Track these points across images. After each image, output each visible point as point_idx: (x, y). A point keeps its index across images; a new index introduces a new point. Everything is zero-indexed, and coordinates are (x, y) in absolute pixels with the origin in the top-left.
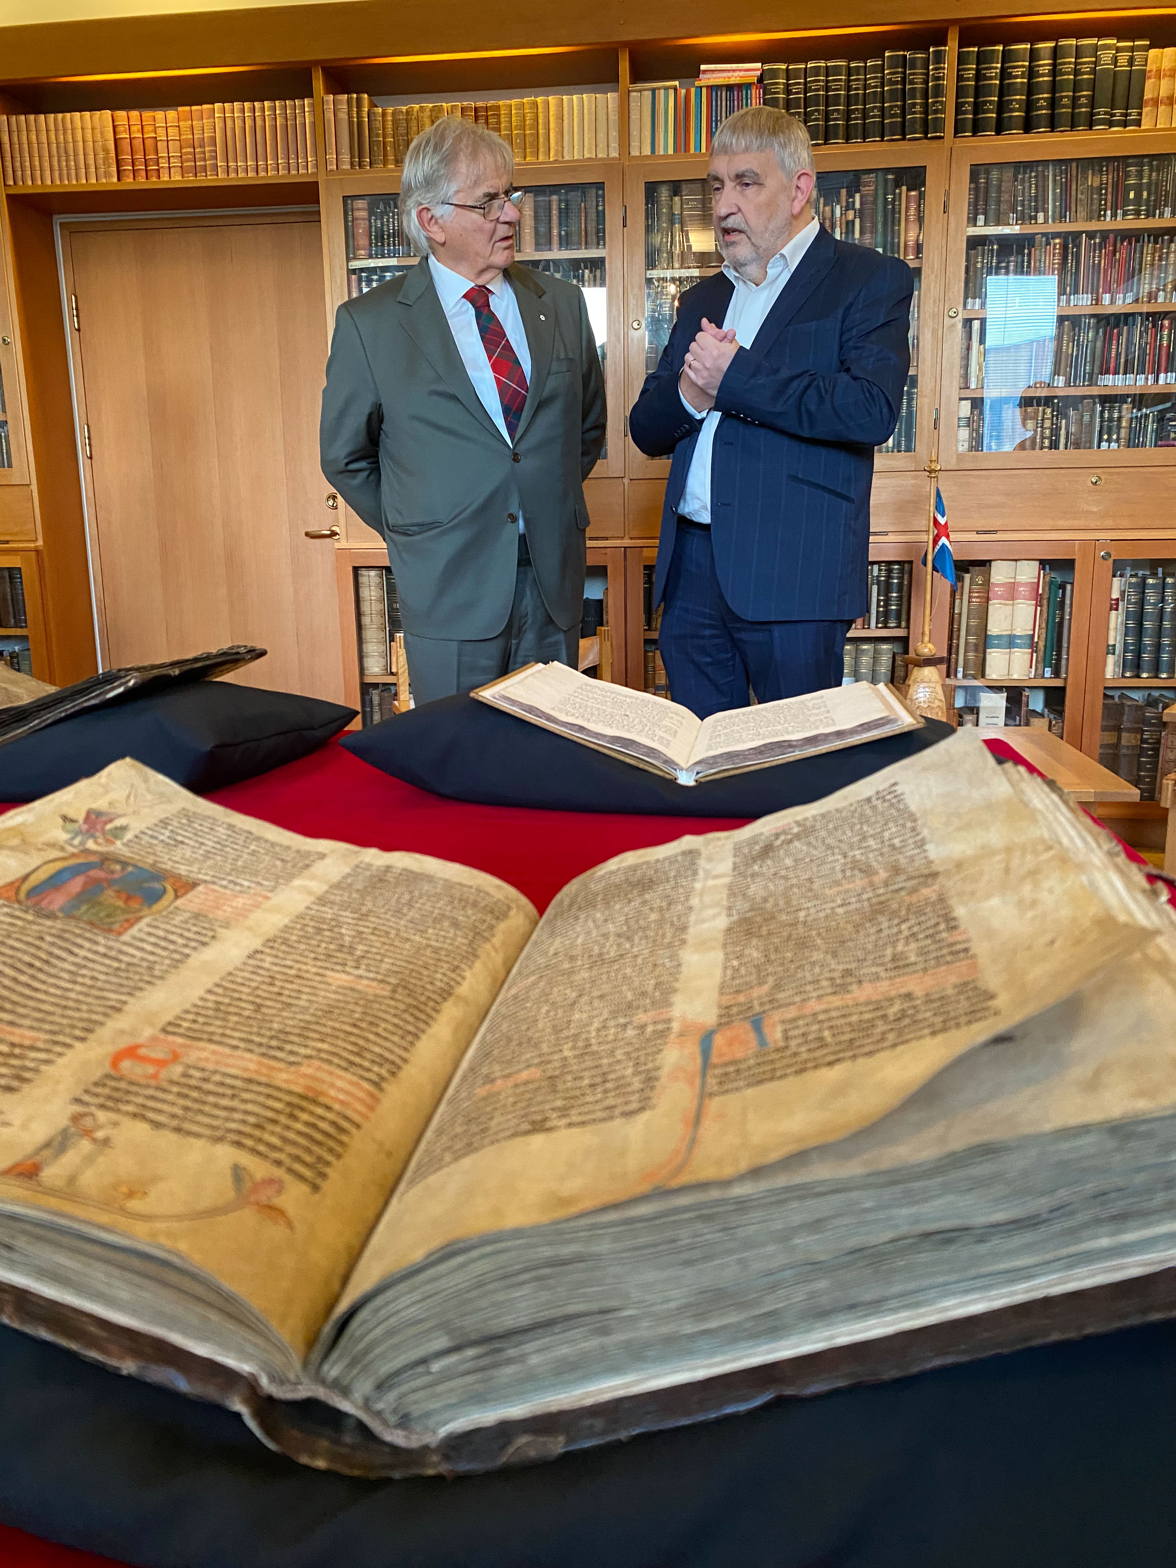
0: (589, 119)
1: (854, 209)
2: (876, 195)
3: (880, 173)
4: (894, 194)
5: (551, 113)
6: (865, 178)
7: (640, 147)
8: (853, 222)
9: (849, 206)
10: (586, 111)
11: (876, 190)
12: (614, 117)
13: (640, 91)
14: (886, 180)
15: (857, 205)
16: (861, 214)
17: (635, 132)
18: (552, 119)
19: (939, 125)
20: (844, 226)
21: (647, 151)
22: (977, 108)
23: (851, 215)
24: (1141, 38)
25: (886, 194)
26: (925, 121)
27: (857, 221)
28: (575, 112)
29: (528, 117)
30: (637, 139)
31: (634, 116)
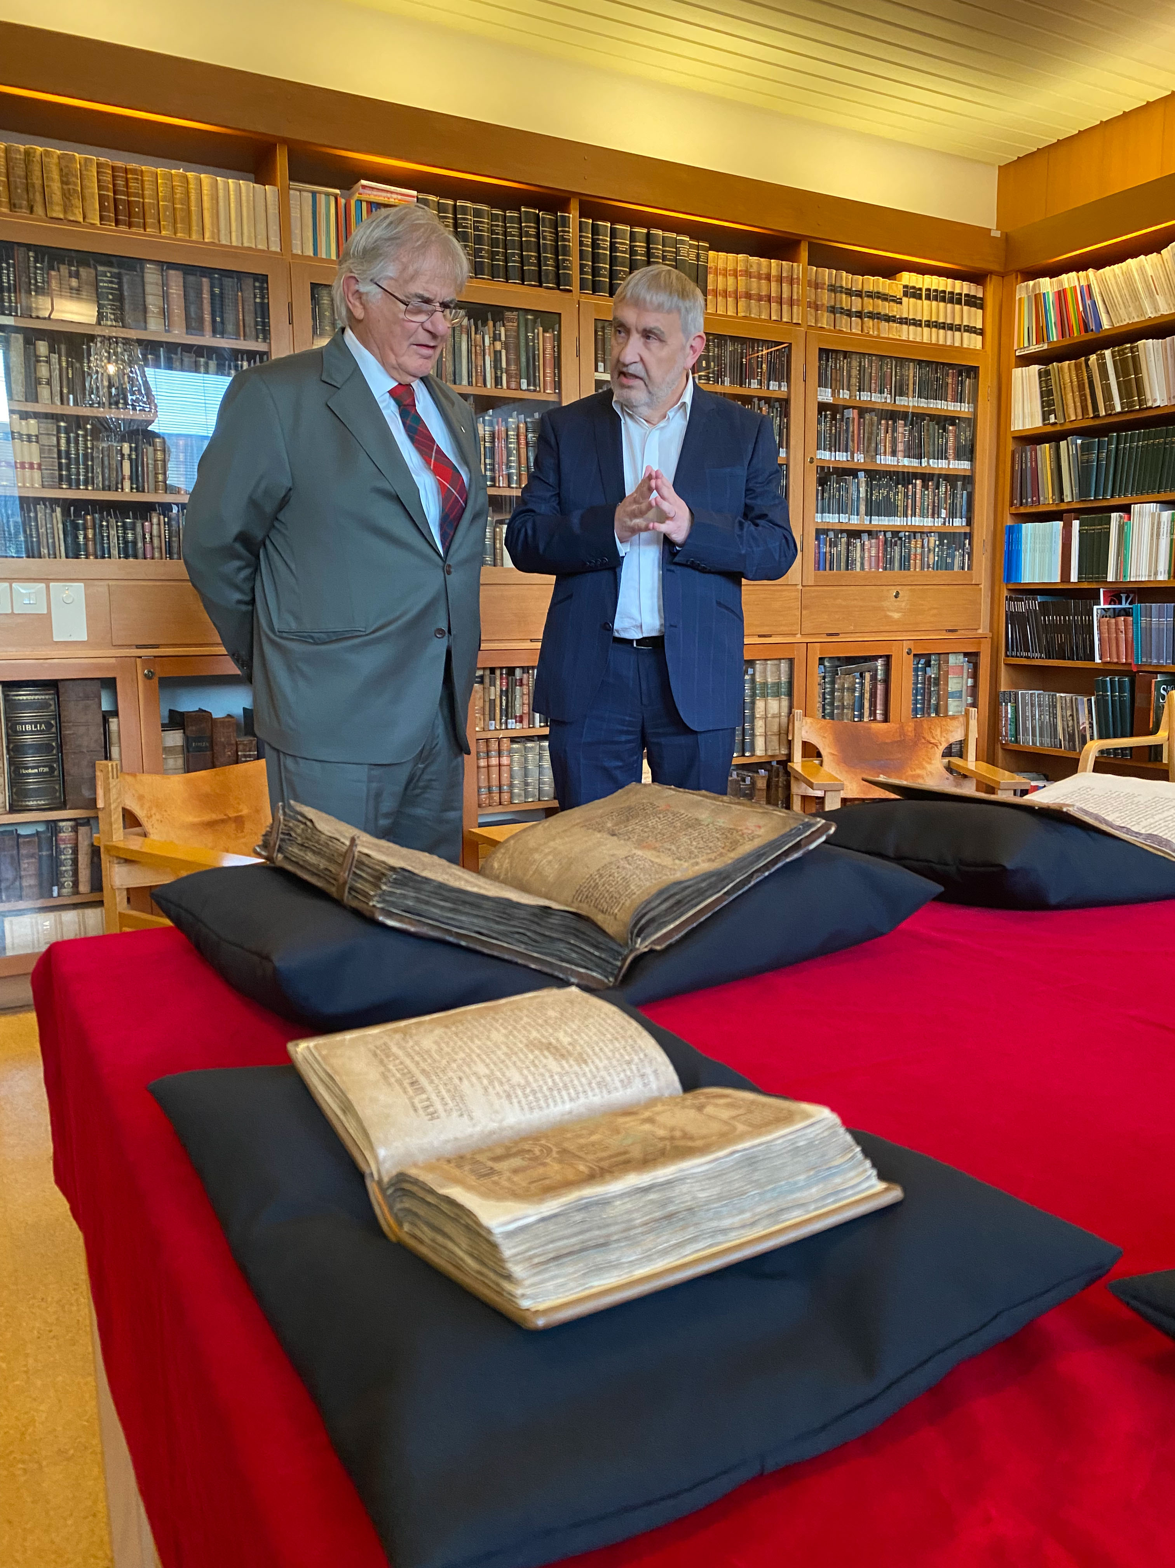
0: (248, 207)
1: (500, 340)
2: (518, 332)
3: (521, 312)
4: (533, 332)
5: (205, 192)
6: (508, 314)
7: (302, 246)
8: (500, 352)
9: (496, 338)
10: (244, 198)
11: (518, 326)
12: (273, 210)
13: (300, 191)
14: (527, 320)
15: (503, 338)
16: (506, 346)
17: (296, 231)
18: (205, 198)
19: (568, 280)
20: (492, 355)
21: (311, 253)
22: (595, 272)
23: (498, 346)
24: (704, 240)
25: (526, 333)
26: (558, 275)
27: (504, 352)
28: (232, 197)
29: (178, 190)
30: (299, 237)
31: (295, 214)
